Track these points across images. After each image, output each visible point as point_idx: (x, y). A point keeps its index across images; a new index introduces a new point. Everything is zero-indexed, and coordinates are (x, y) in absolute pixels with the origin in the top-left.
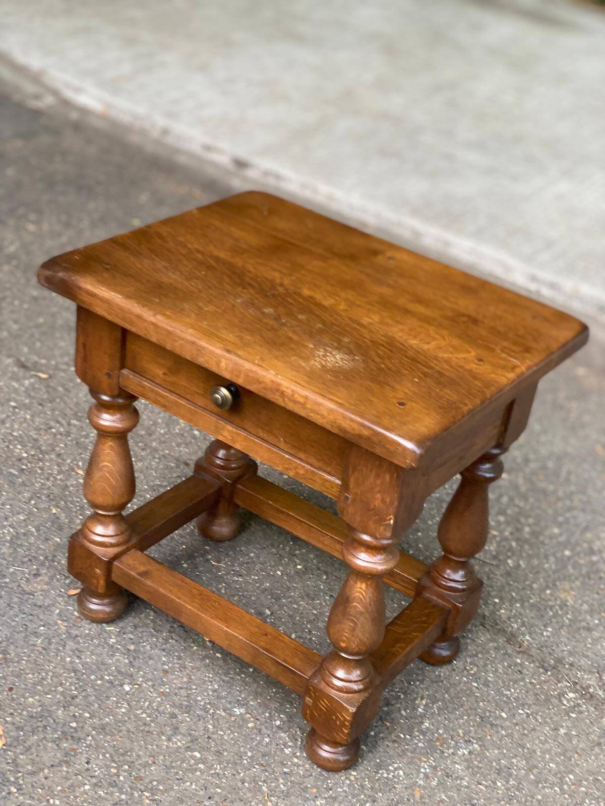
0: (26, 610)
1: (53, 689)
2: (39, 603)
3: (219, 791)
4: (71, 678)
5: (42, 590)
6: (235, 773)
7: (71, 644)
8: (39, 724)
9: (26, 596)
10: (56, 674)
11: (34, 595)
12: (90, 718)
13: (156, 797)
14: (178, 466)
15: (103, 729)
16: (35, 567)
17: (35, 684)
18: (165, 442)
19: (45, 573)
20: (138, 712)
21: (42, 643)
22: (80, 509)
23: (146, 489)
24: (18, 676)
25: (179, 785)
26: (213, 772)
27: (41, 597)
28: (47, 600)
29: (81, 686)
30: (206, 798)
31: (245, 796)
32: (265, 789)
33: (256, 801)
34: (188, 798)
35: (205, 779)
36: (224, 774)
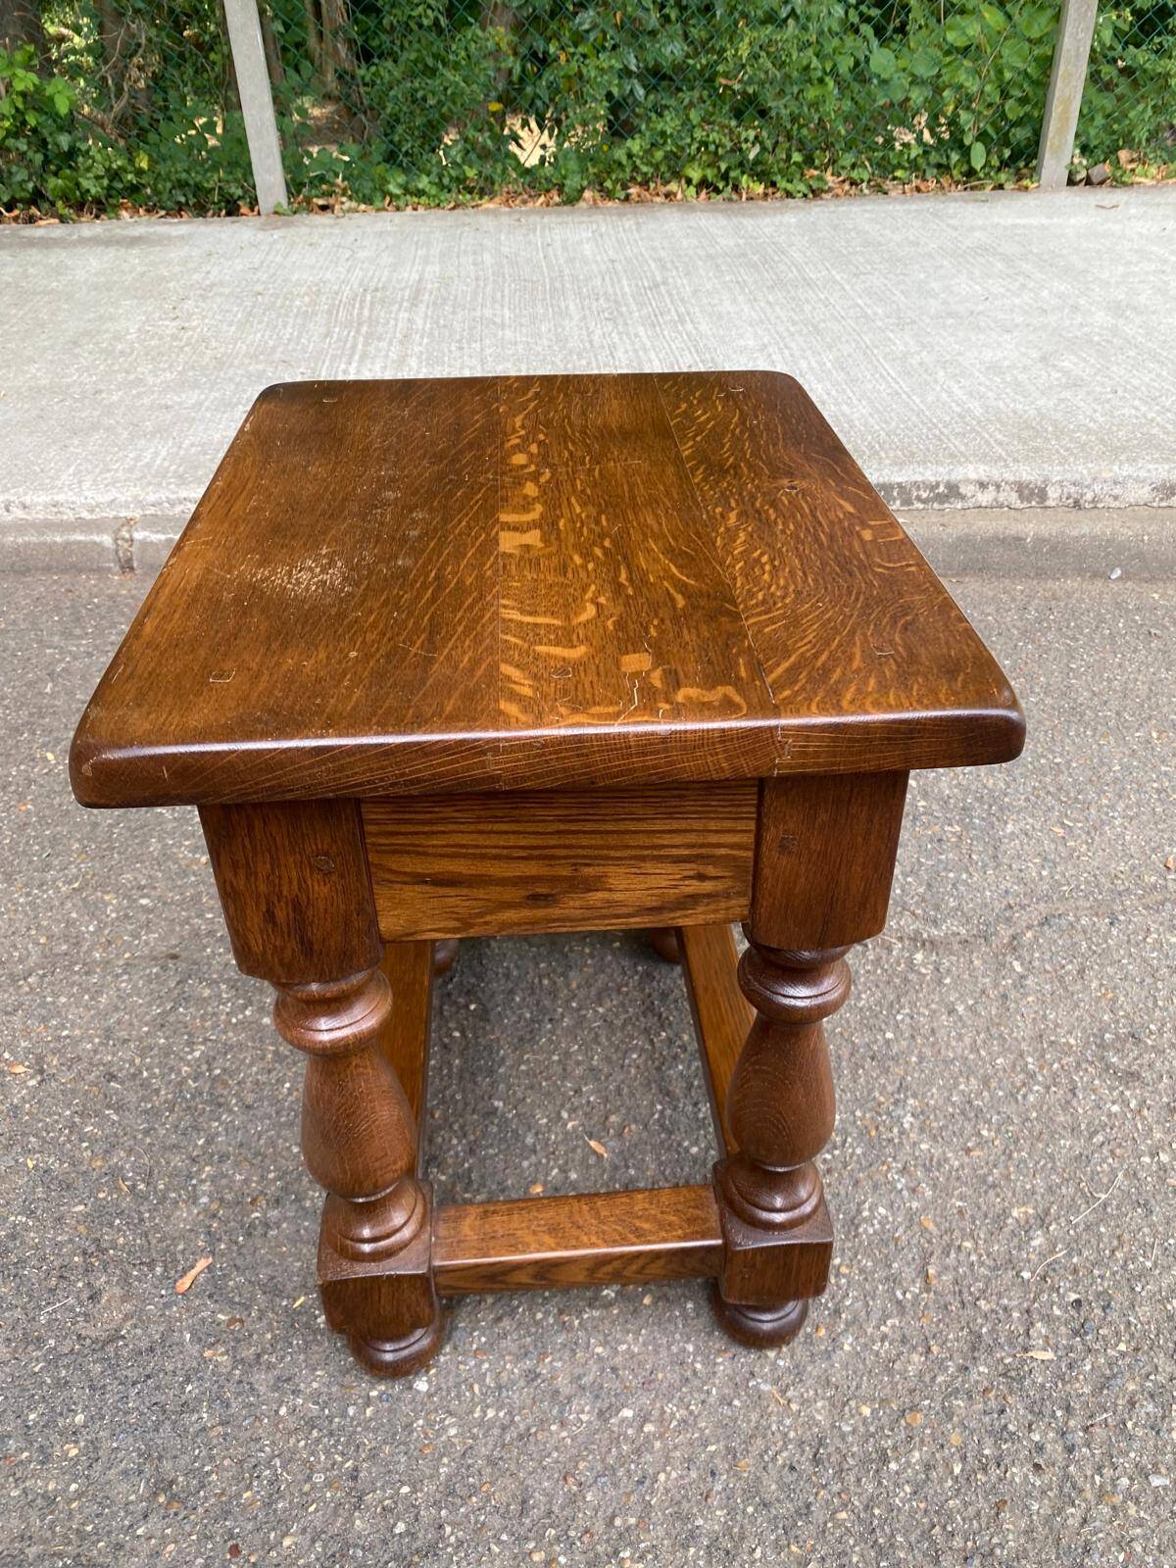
0: (132, 1374)
1: (307, 1488)
2: (144, 1345)
3: (712, 1448)
4: (318, 1440)
5: (126, 1318)
6: (703, 1396)
7: (261, 1379)
9: (110, 1349)
10: (288, 1455)
11: (123, 1337)
12: (414, 1491)
13: (642, 1545)
14: (164, 968)
15: (452, 1493)
16: (80, 1284)
17: (269, 1504)
18: (110, 943)
19: (107, 1283)
20: (476, 1415)
21: (211, 1415)
22: (71, 1132)
23: (147, 1033)
24: (226, 1514)
25: (653, 1492)
26: (674, 1423)
27: (139, 1331)
28: (152, 1329)
29: (347, 1444)
30: (710, 1479)
31: (753, 1424)
32: (765, 1387)
33: (774, 1418)
34: (684, 1502)
35: (676, 1447)
36: (691, 1413)
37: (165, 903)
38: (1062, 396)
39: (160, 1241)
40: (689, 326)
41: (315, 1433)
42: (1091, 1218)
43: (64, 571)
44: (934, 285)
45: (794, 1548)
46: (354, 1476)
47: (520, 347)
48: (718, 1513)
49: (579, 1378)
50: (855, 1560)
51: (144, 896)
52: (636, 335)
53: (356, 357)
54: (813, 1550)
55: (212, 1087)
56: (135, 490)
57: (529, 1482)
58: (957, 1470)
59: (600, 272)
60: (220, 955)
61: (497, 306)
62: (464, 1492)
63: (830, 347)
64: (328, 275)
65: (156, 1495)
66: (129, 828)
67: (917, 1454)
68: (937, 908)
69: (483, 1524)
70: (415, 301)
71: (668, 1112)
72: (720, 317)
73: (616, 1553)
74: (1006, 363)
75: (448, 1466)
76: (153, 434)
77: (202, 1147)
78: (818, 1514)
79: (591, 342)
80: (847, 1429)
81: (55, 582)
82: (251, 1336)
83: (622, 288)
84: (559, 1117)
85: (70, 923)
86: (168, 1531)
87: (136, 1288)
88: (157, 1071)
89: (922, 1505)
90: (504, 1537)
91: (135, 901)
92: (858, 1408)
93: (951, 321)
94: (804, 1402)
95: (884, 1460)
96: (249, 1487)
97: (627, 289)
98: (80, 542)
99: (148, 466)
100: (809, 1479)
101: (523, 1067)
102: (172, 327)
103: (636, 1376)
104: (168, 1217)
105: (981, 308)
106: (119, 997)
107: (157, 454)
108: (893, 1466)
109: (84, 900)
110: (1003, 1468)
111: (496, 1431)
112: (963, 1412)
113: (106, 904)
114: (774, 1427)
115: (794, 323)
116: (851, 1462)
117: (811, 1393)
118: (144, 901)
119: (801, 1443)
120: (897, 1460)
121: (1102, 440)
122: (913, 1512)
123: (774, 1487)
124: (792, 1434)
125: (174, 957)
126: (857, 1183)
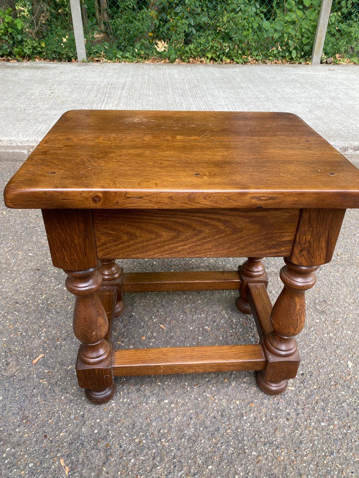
0: (18, 386)
1: (68, 419)
2: (22, 378)
3: (191, 411)
4: (73, 406)
5: (17, 370)
6: (189, 397)
7: (57, 389)
8: (78, 445)
9: (11, 379)
10: (63, 410)
11: (16, 376)
12: (101, 421)
13: (168, 438)
14: (35, 273)
15: (112, 422)
16: (4, 360)
17: (56, 424)
18: (19, 265)
19: (12, 360)
20: (121, 400)
21: (41, 398)
22: (3, 318)
23: (29, 291)
24: (43, 426)
25: (172, 423)
26: (180, 404)
27: (21, 374)
28: (25, 374)
29: (81, 408)
30: (190, 420)
31: (204, 405)
32: (208, 395)
33: (210, 404)
34: (182, 426)
35: (180, 411)
36: (186, 402)
37: (36, 255)
38: (315, 122)
39: (29, 349)
40: (205, 98)
41: (72, 404)
42: (308, 351)
43: (13, 161)
44: (279, 90)
45: (214, 440)
46: (83, 416)
47: (154, 102)
48: (192, 429)
49: (153, 391)
50: (232, 443)
51: (31, 253)
52: (189, 100)
53: (104, 103)
54: (219, 441)
55: (47, 307)
56: (35, 137)
57: (136, 419)
58: (264, 419)
59: (179, 82)
60: (52, 270)
61: (148, 90)
62: (116, 422)
63: (247, 106)
64: (97, 80)
65: (23, 420)
66: (27, 233)
67: (252, 415)
68: (268, 264)
69: (121, 431)
70: (123, 88)
71: (184, 317)
72: (214, 96)
73: (160, 440)
74: (299, 112)
75: (112, 414)
76: (41, 122)
77: (43, 323)
78: (222, 431)
79: (175, 102)
80: (232, 407)
81: (9, 164)
82: (54, 376)
83: (185, 87)
84: (152, 317)
85: (7, 259)
86: (26, 430)
87: (20, 362)
88: (31, 301)
89: (253, 429)
90: (127, 435)
91: (28, 254)
92: (235, 402)
93: (283, 100)
94: (220, 400)
95: (242, 416)
96: (51, 419)
97: (187, 87)
98: (17, 152)
99: (39, 131)
100: (219, 421)
101: (142, 304)
102: (49, 92)
103: (169, 391)
104: (32, 343)
105: (292, 97)
106: (21, 280)
107: (42, 128)
108: (245, 418)
109: (12, 253)
110: (277, 419)
111: (126, 405)
112: (267, 403)
113: (18, 254)
114: (210, 406)
115: (236, 98)
116: (232, 416)
117: (222, 397)
118: (30, 254)
119: (218, 411)
120: (246, 416)
121: (326, 134)
122: (250, 430)
123: (209, 423)
124: (215, 408)
125: (38, 270)
126: (239, 339)
